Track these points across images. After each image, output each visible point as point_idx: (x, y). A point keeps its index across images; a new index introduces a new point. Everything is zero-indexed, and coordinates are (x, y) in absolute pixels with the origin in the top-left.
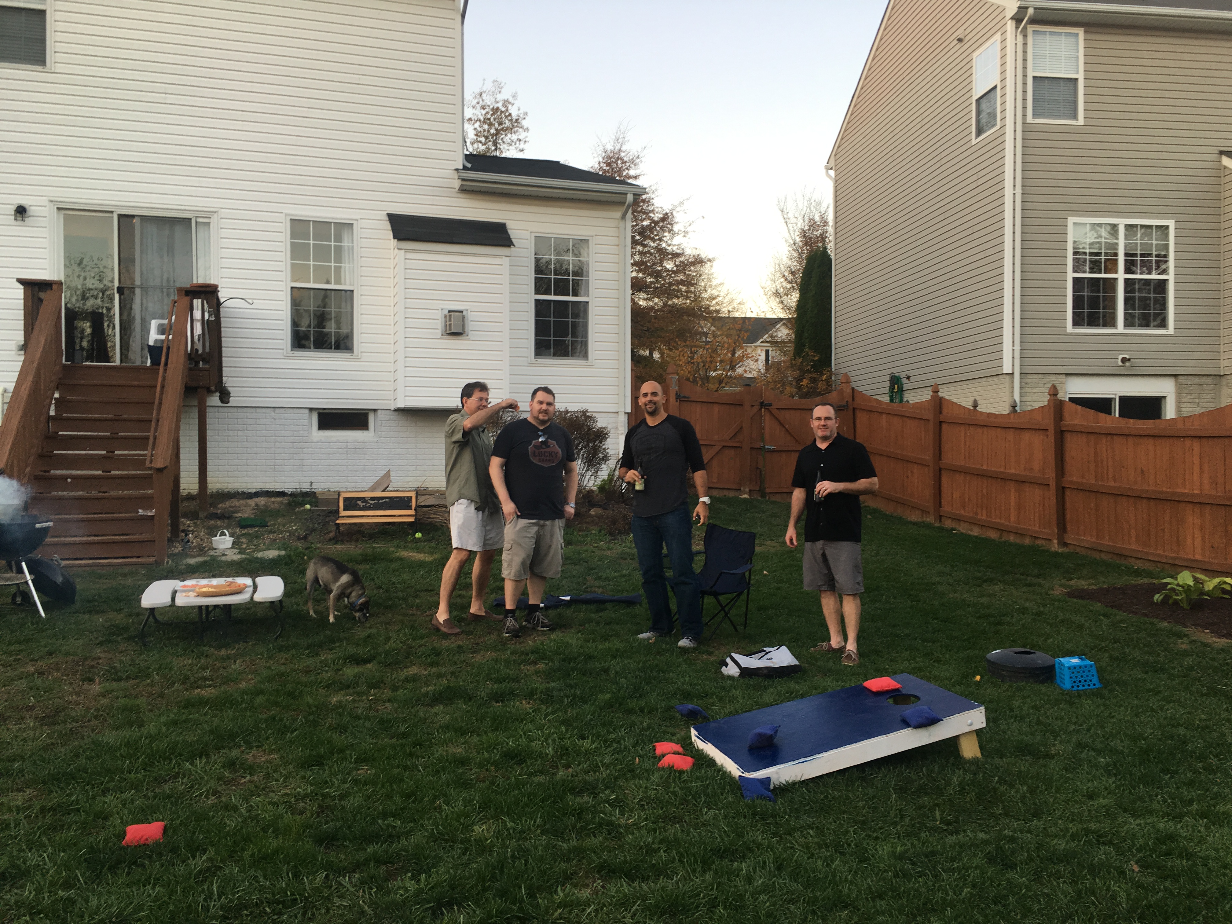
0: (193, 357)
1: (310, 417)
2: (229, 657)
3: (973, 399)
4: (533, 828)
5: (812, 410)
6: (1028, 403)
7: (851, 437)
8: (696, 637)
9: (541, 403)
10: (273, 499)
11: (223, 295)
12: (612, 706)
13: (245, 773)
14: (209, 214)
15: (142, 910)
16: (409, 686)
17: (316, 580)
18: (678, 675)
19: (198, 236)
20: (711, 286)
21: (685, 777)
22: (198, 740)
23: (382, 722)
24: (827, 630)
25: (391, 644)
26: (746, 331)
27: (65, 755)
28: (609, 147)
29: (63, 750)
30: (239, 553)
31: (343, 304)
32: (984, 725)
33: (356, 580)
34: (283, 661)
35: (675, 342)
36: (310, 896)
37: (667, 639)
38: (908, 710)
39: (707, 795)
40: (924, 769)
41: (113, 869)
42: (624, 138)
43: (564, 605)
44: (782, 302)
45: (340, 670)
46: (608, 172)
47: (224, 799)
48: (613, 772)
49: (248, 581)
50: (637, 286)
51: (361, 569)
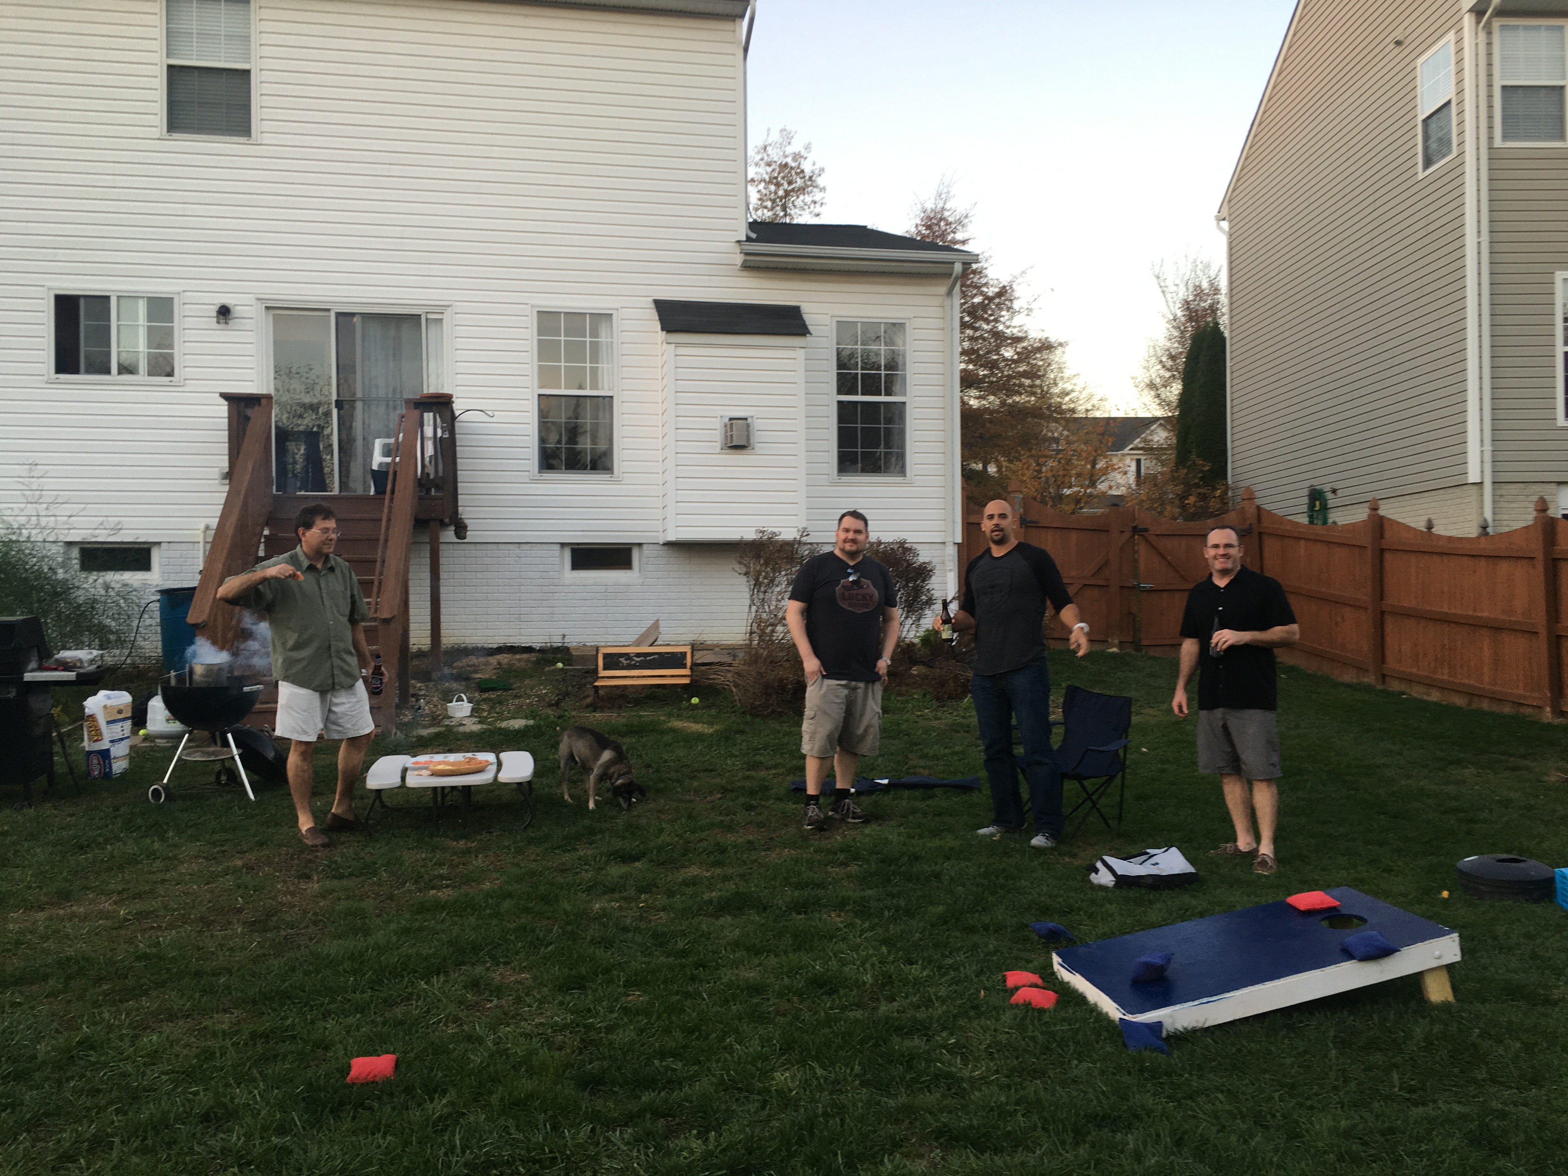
0: (423, 484)
1: (562, 556)
2: (468, 851)
3: (1425, 518)
4: (850, 1079)
5: (1205, 536)
6: (1505, 523)
7: (1259, 571)
8: (1054, 835)
9: (847, 530)
10: (518, 656)
11: (458, 406)
12: (946, 922)
13: (491, 996)
14: (443, 308)
15: (371, 1164)
16: (689, 891)
17: (571, 757)
18: (1032, 883)
19: (429, 335)
20: (1062, 378)
21: (1046, 1018)
22: (434, 954)
23: (656, 935)
24: (1232, 827)
25: (665, 838)
26: (1110, 436)
27: (279, 968)
28: (930, 205)
29: (276, 963)
30: (480, 722)
31: (601, 415)
32: (1458, 958)
33: (620, 756)
34: (533, 857)
35: (1018, 452)
36: (572, 1154)
37: (1017, 836)
38: (1351, 937)
39: (1077, 1043)
40: (1375, 1016)
41: (336, 1111)
42: (948, 192)
43: (880, 790)
44: (1158, 396)
45: (603, 869)
46: (928, 236)
47: (465, 1027)
48: (952, 1008)
49: (490, 757)
50: (968, 381)
51: (627, 742)
